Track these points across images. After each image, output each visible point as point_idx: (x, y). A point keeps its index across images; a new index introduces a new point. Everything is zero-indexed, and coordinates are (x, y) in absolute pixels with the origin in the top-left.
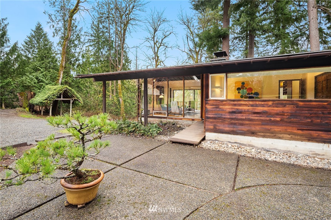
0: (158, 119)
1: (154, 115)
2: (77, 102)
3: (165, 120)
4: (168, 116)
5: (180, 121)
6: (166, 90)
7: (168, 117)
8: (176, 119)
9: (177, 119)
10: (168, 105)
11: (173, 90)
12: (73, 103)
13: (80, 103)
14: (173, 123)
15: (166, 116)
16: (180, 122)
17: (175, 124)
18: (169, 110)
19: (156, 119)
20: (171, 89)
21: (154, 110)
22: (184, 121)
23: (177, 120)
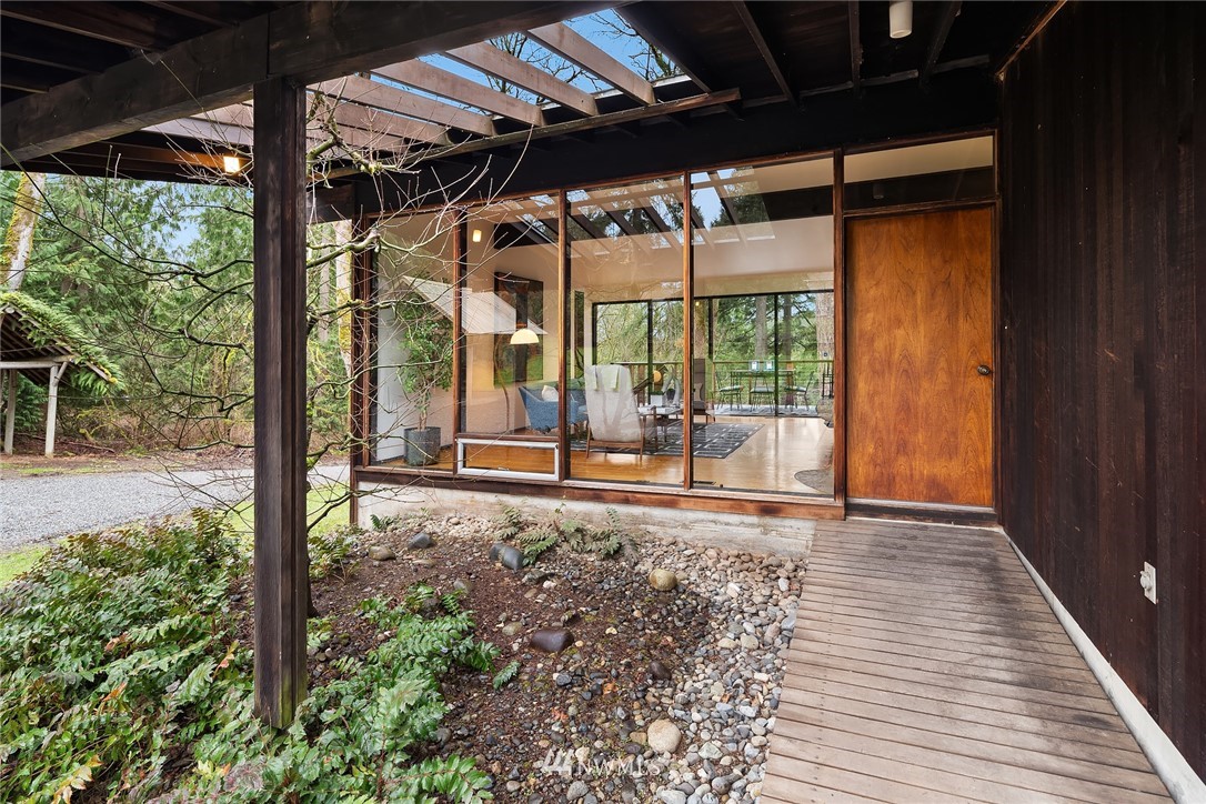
0: (491, 498)
1: (462, 471)
2: (82, 379)
3: (549, 504)
4: (566, 473)
5: (659, 513)
6: (553, 299)
7: (567, 482)
8: (626, 501)
9: (638, 502)
10: (564, 387)
11: (595, 305)
12: (63, 384)
13: (100, 384)
14: (613, 543)
15: (555, 477)
16: (661, 524)
17: (628, 550)
18: (572, 419)
19: (479, 496)
20: (580, 297)
21: (469, 428)
22: (691, 516)
23: (637, 510)
